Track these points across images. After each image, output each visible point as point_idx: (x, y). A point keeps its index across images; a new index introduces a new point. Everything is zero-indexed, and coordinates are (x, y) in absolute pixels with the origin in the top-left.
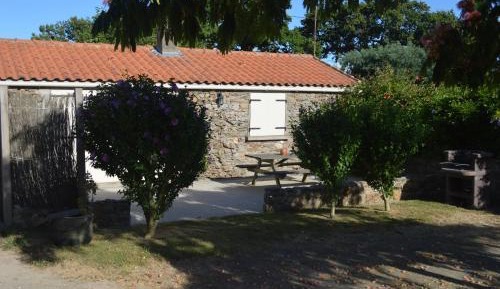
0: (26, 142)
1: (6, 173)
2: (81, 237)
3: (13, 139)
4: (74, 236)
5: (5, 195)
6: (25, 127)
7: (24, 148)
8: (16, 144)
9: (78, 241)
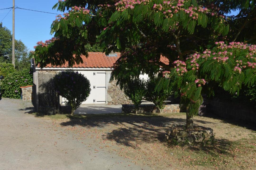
0: (43, 87)
1: (37, 97)
2: (52, 113)
3: (40, 87)
4: (50, 113)
5: (37, 103)
6: (43, 83)
7: (43, 89)
8: (40, 88)
9: (51, 114)
